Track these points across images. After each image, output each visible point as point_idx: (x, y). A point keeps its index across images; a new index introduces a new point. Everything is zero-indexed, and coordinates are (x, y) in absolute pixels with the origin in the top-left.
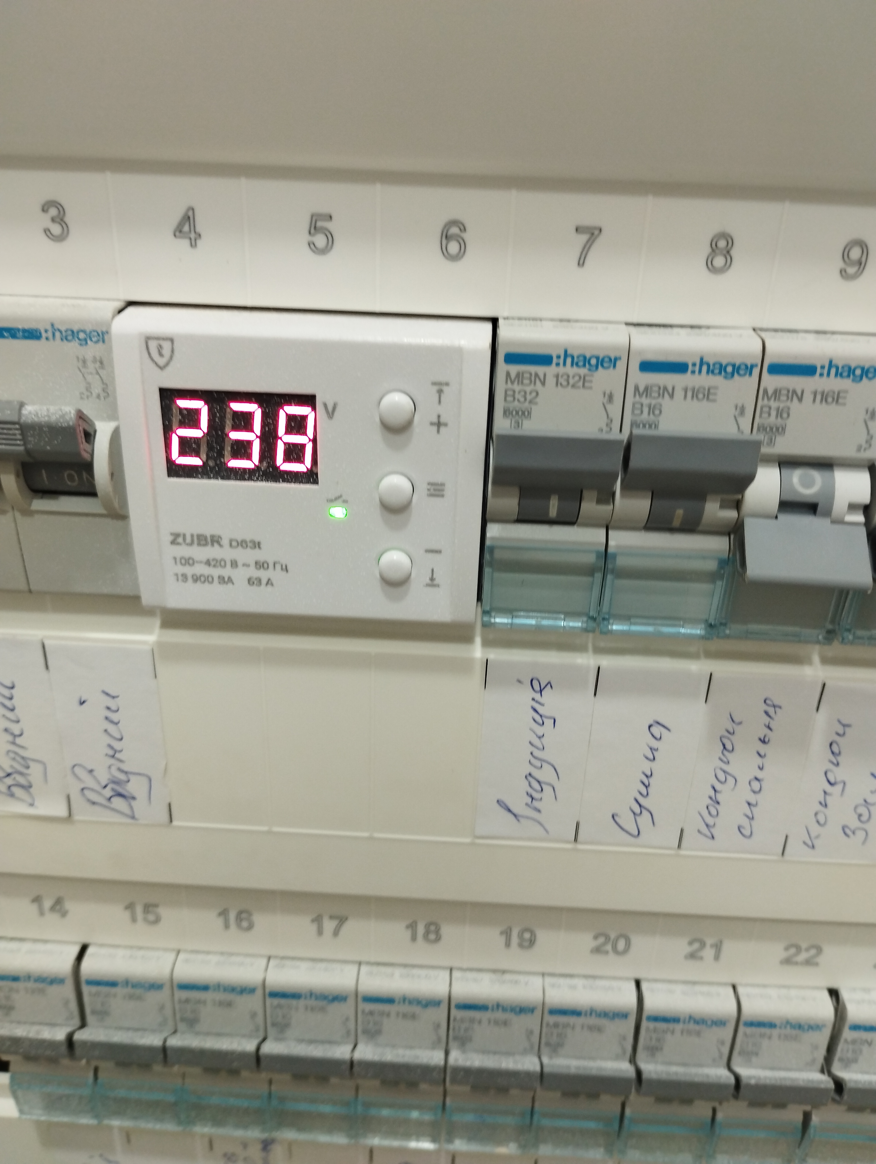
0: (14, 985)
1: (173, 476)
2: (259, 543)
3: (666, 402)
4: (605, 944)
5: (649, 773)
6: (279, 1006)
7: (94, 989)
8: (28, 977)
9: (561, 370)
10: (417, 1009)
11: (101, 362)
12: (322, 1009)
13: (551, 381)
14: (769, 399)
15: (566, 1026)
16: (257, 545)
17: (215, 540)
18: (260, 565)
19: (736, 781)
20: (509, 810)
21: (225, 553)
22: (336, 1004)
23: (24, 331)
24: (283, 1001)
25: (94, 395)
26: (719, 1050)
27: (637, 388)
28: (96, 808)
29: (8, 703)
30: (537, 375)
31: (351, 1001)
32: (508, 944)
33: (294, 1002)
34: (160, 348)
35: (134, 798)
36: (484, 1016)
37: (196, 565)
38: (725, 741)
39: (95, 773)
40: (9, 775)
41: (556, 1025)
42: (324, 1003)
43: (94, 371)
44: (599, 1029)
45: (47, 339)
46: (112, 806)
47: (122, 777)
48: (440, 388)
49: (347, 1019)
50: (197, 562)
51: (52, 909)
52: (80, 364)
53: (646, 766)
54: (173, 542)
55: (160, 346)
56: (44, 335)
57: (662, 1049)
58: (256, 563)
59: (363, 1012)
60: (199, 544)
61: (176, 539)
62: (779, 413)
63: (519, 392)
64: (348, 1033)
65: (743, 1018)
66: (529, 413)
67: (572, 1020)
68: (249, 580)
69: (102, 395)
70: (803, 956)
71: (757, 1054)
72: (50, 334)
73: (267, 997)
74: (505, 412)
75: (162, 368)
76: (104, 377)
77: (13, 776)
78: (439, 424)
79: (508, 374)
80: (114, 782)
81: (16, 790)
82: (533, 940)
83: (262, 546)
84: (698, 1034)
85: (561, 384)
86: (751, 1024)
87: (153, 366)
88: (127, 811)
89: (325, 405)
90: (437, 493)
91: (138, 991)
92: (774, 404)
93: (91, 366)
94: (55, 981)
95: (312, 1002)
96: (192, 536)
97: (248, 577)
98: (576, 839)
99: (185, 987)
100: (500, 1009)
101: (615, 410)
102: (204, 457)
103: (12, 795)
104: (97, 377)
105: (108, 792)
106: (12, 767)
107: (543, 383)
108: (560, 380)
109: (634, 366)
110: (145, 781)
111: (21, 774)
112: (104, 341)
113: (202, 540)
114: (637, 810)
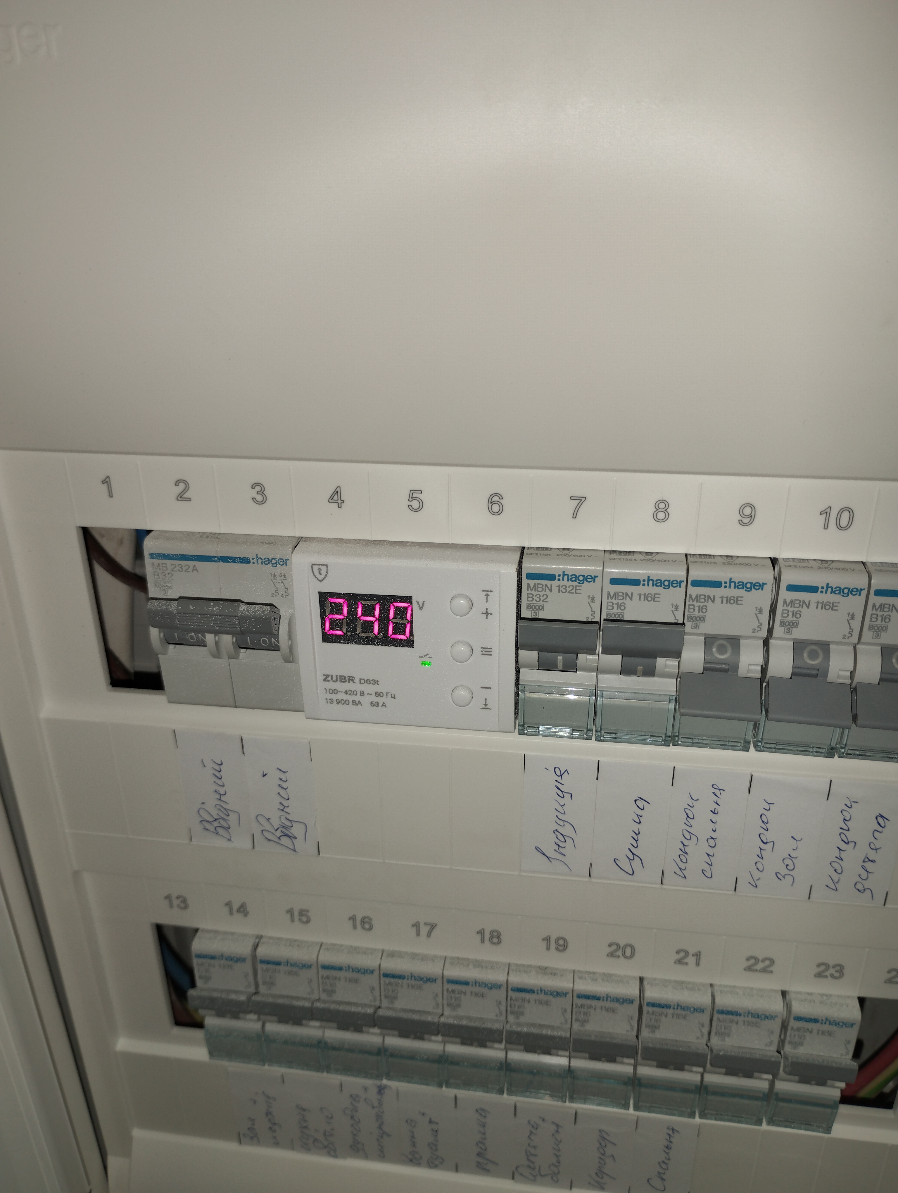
0: (212, 962)
1: (326, 642)
2: (378, 681)
3: (628, 602)
4: (616, 950)
5: (638, 833)
6: (390, 984)
7: (265, 966)
8: (222, 957)
9: (561, 583)
10: (484, 990)
11: (285, 576)
12: (420, 987)
13: (555, 589)
14: (693, 601)
15: (590, 1007)
16: (376, 682)
17: (351, 679)
18: (378, 694)
19: (698, 838)
20: (544, 854)
21: (356, 687)
22: (428, 984)
23: (240, 559)
24: (392, 980)
25: (280, 595)
26: (701, 1031)
27: (609, 594)
28: (271, 843)
29: (218, 774)
30: (546, 586)
31: (439, 982)
32: (548, 948)
33: (400, 981)
34: (320, 569)
35: (295, 838)
36: (531, 997)
37: (338, 693)
38: (687, 811)
39: (270, 821)
40: (216, 820)
41: (582, 1006)
42: (421, 982)
43: (280, 581)
44: (613, 1011)
45: (253, 563)
46: (281, 842)
47: (288, 824)
48: (487, 593)
49: (437, 995)
50: (339, 692)
51: (239, 910)
52: (272, 578)
53: (635, 827)
54: (325, 680)
55: (320, 568)
56: (252, 561)
57: (659, 1028)
58: (376, 693)
59: (448, 990)
60: (341, 682)
61: (327, 678)
62: (701, 609)
63: (536, 596)
64: (438, 1004)
65: (716, 1008)
66: (543, 608)
67: (594, 1003)
68: (371, 703)
69: (285, 594)
70: (760, 966)
71: (729, 1036)
72: (255, 560)
73: (382, 976)
74: (527, 607)
75: (321, 581)
76: (286, 585)
77: (218, 821)
78: (487, 614)
79: (529, 585)
80: (283, 827)
81: (220, 830)
82: (566, 945)
83: (379, 683)
84: (685, 1017)
85: (562, 591)
86: (722, 1012)
87: (315, 580)
88: (292, 847)
89: (418, 602)
90: (487, 653)
91: (295, 969)
92: (697, 604)
93: (279, 579)
94: (239, 960)
95: (413, 982)
96: (337, 676)
97: (371, 701)
98: (590, 876)
99: (325, 967)
100: (543, 992)
101: (596, 606)
102: (345, 631)
103: (217, 833)
104: (282, 584)
105: (279, 833)
106: (218, 814)
107: (551, 591)
108: (561, 589)
109: (607, 581)
110: (303, 826)
111: (224, 819)
112: (286, 565)
113: (342, 679)
114: (631, 857)
